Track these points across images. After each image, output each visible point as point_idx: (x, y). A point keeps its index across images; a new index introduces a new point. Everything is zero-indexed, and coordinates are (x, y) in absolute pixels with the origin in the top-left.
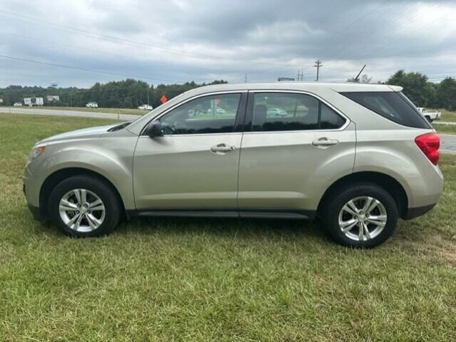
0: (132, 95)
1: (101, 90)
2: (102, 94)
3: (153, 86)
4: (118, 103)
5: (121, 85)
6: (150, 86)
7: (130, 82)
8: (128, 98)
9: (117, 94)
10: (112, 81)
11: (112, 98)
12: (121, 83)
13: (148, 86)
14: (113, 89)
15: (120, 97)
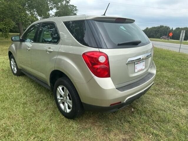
0: (161, 32)
1: (148, 31)
2: (148, 32)
3: (172, 28)
4: (154, 36)
5: (157, 28)
6: (171, 29)
7: (161, 27)
8: (159, 34)
9: (154, 32)
10: (153, 27)
11: (152, 34)
12: (157, 27)
13: (170, 28)
14: (153, 30)
15: (155, 33)
